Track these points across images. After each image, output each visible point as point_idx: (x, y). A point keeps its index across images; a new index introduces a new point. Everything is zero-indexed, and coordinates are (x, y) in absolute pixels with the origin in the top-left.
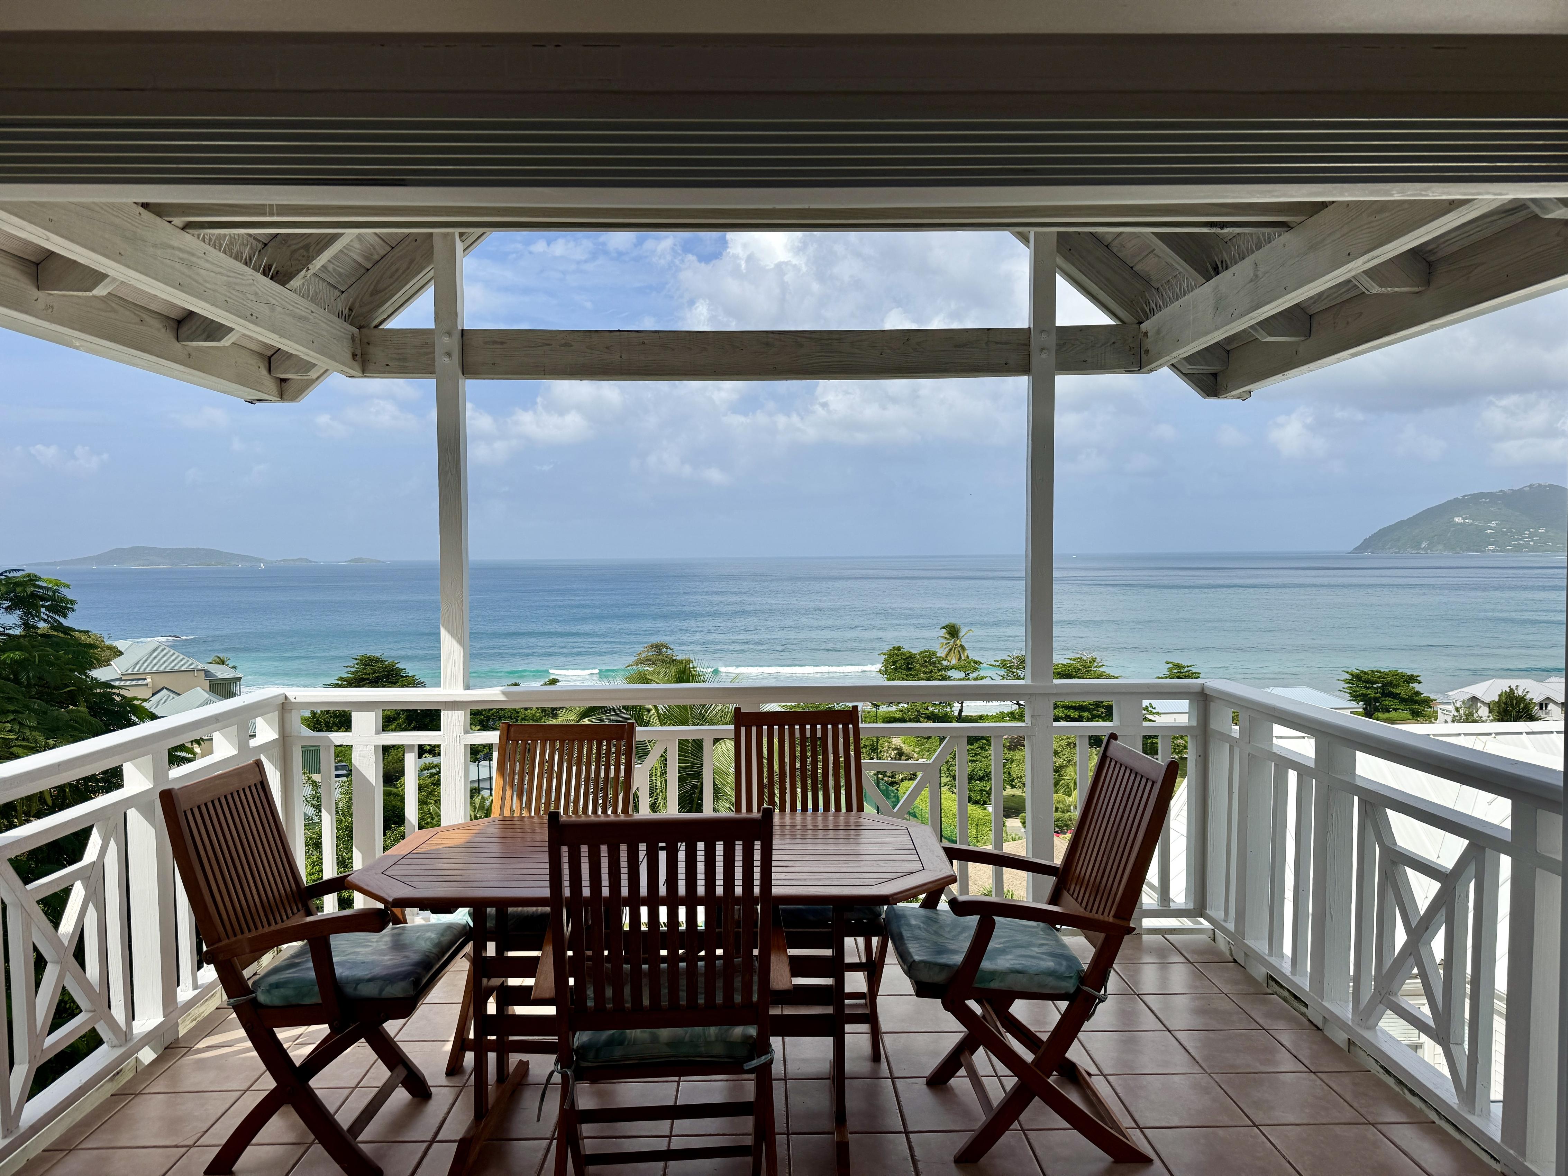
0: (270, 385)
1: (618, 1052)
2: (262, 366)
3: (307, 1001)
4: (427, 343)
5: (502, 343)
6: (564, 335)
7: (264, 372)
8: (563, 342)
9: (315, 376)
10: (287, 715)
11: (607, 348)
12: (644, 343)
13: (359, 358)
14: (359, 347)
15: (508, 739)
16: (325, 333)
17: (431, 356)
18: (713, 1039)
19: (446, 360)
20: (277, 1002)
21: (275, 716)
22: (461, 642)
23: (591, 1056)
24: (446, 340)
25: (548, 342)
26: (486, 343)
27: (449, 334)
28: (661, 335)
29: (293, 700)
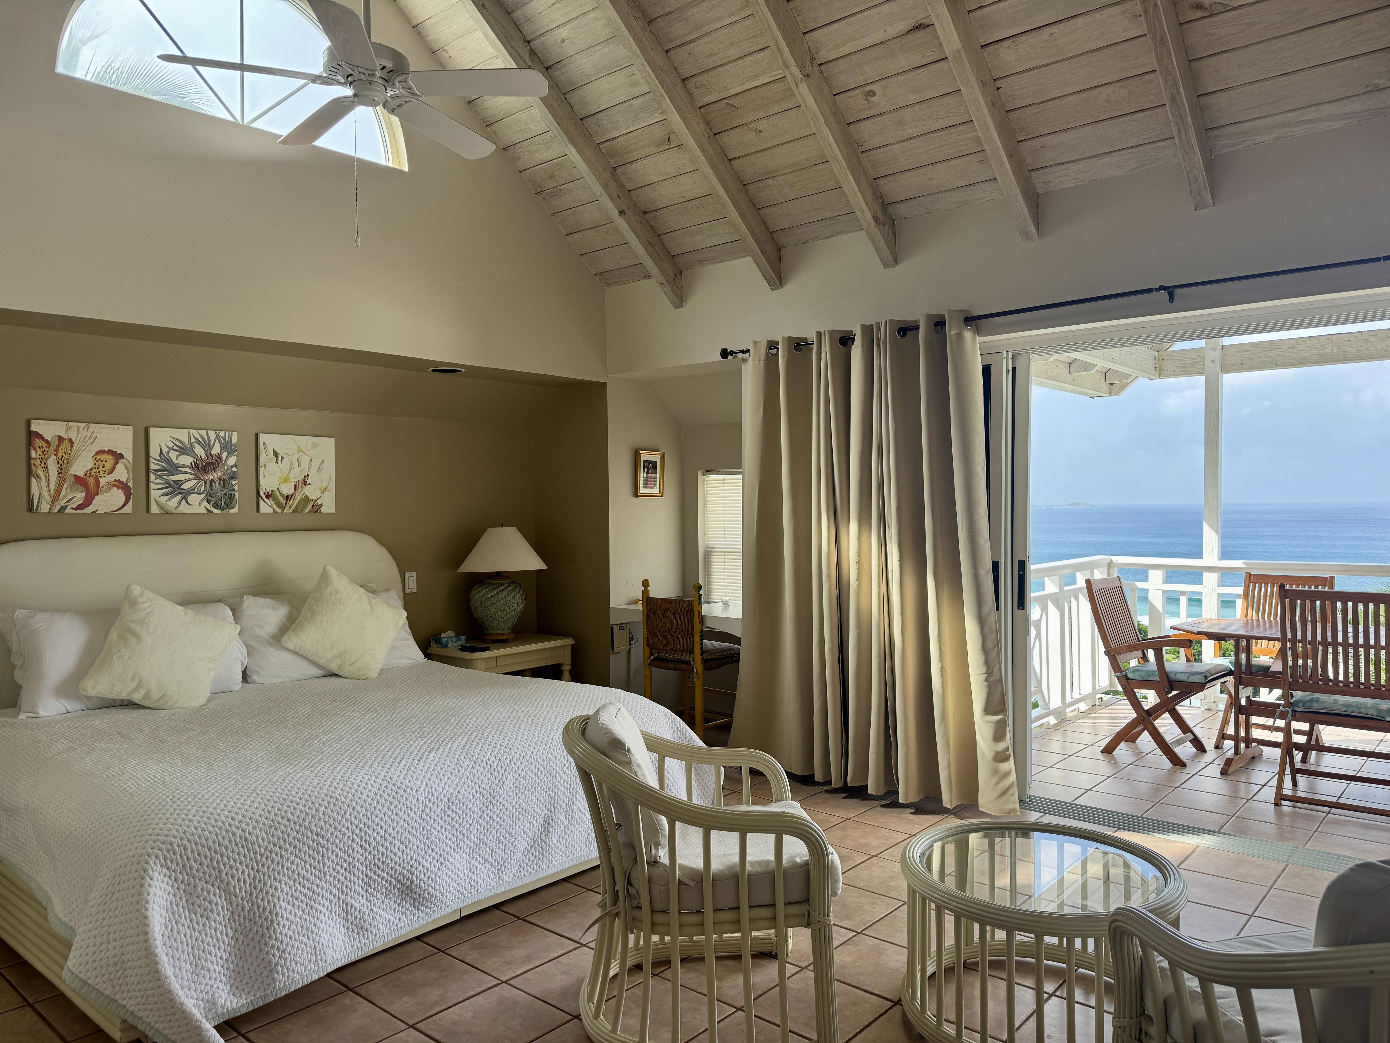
0: (1105, 387)
1: (1315, 705)
2: (1102, 378)
3: (1152, 679)
4: (1199, 356)
5: (1248, 351)
6: (1291, 341)
7: (1103, 381)
8: (1290, 346)
9: (1129, 381)
10: (1111, 570)
11: (1322, 346)
12: (1349, 340)
13: (1158, 369)
14: (1157, 362)
15: (1250, 582)
16: (1142, 359)
17: (1202, 363)
18: (1369, 706)
19: (1212, 365)
20: (1138, 678)
21: (1105, 569)
22: (1217, 532)
23: (1301, 705)
24: (1212, 353)
25: (1279, 347)
26: (1237, 352)
27: (1214, 349)
28: (1363, 333)
29: (1115, 562)
